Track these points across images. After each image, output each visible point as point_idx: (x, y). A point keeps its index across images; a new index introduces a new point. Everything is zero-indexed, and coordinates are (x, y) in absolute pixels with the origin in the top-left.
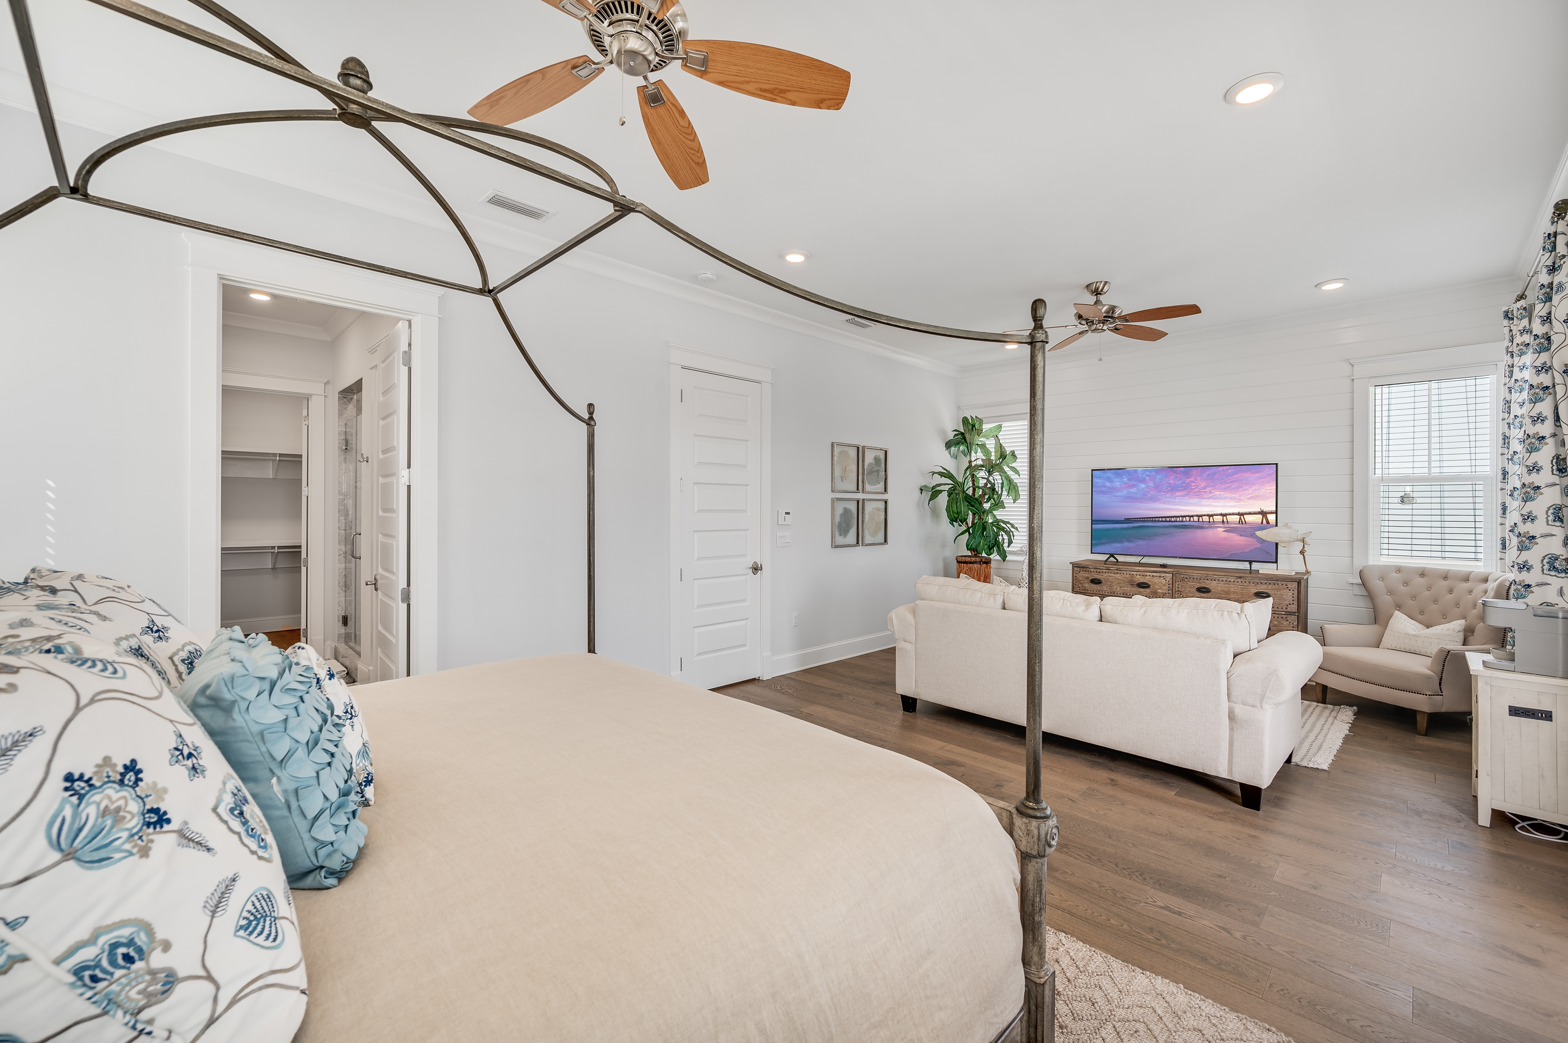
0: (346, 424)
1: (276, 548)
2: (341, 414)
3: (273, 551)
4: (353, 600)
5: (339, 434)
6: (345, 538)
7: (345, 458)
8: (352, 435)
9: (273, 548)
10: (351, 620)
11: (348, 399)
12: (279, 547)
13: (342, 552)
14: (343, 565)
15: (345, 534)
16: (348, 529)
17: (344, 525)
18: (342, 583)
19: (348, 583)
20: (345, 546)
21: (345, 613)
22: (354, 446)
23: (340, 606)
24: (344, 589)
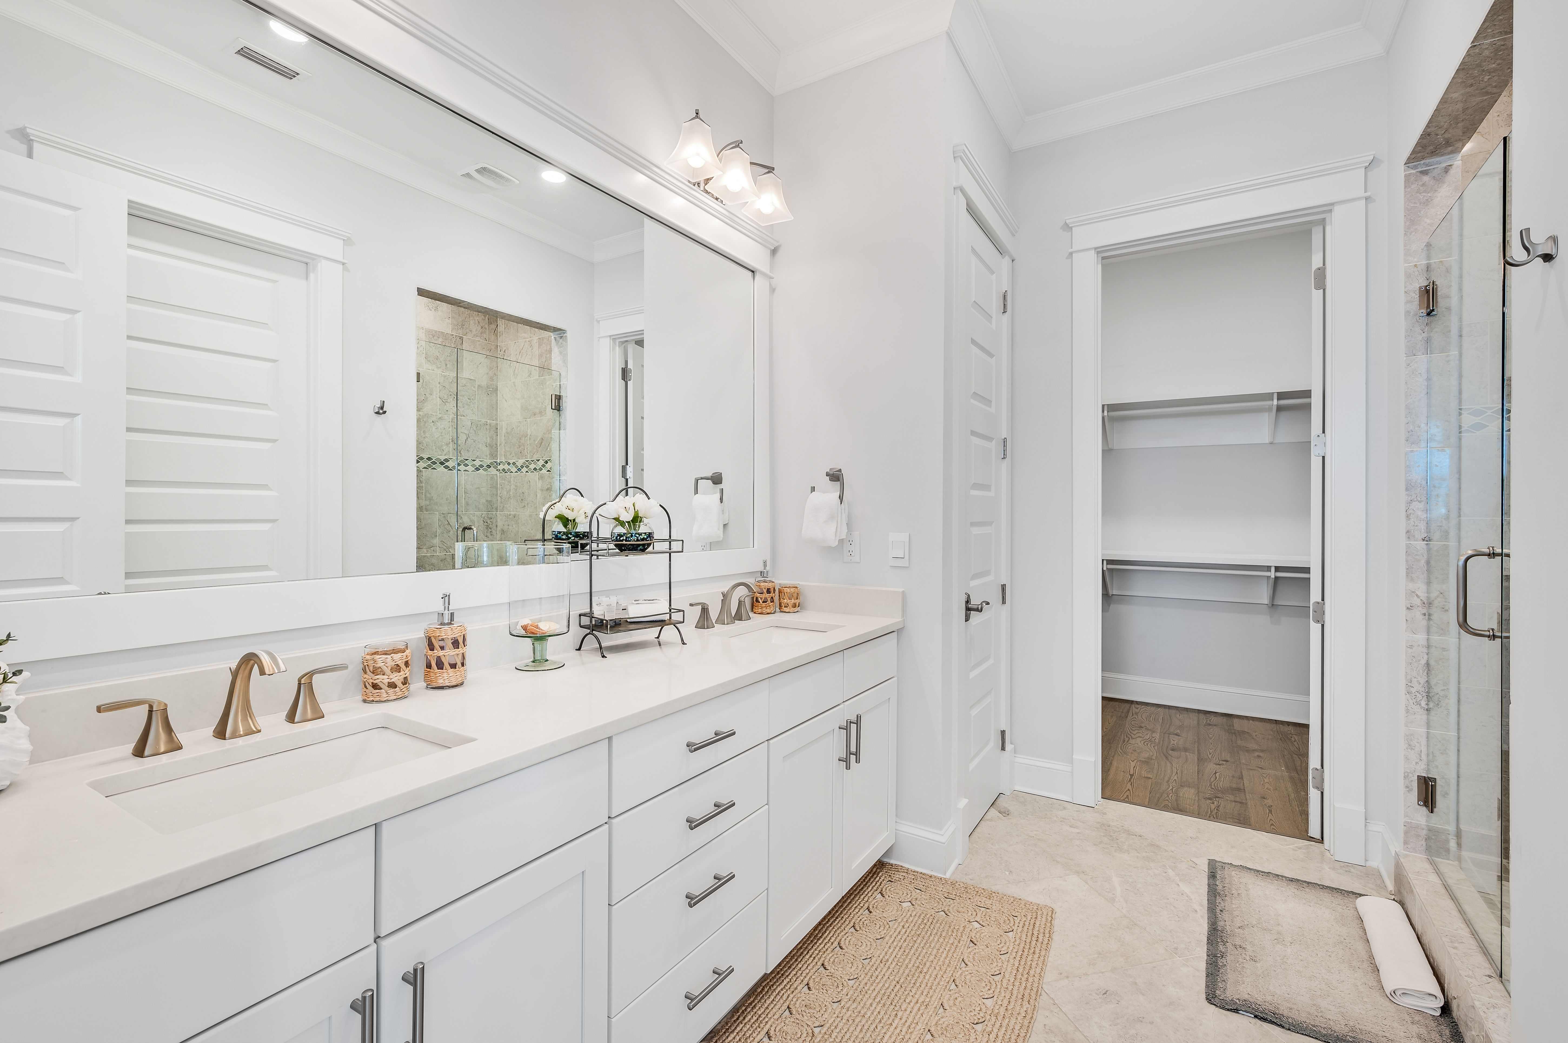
0: (1428, 245)
1: (1273, 569)
2: (1412, 220)
3: (1268, 574)
4: (1454, 740)
5: (1408, 276)
6: (1428, 563)
7: (1428, 341)
8: (1448, 271)
9: (1268, 568)
10: (1445, 795)
11: (1436, 172)
12: (1277, 569)
13: (1417, 602)
14: (1421, 638)
15: (1429, 550)
16: (1436, 536)
17: (1422, 526)
18: (1417, 687)
19: (1437, 689)
20: (1429, 583)
21: (1428, 770)
22: (1454, 302)
23: (1410, 747)
24: (1423, 703)
